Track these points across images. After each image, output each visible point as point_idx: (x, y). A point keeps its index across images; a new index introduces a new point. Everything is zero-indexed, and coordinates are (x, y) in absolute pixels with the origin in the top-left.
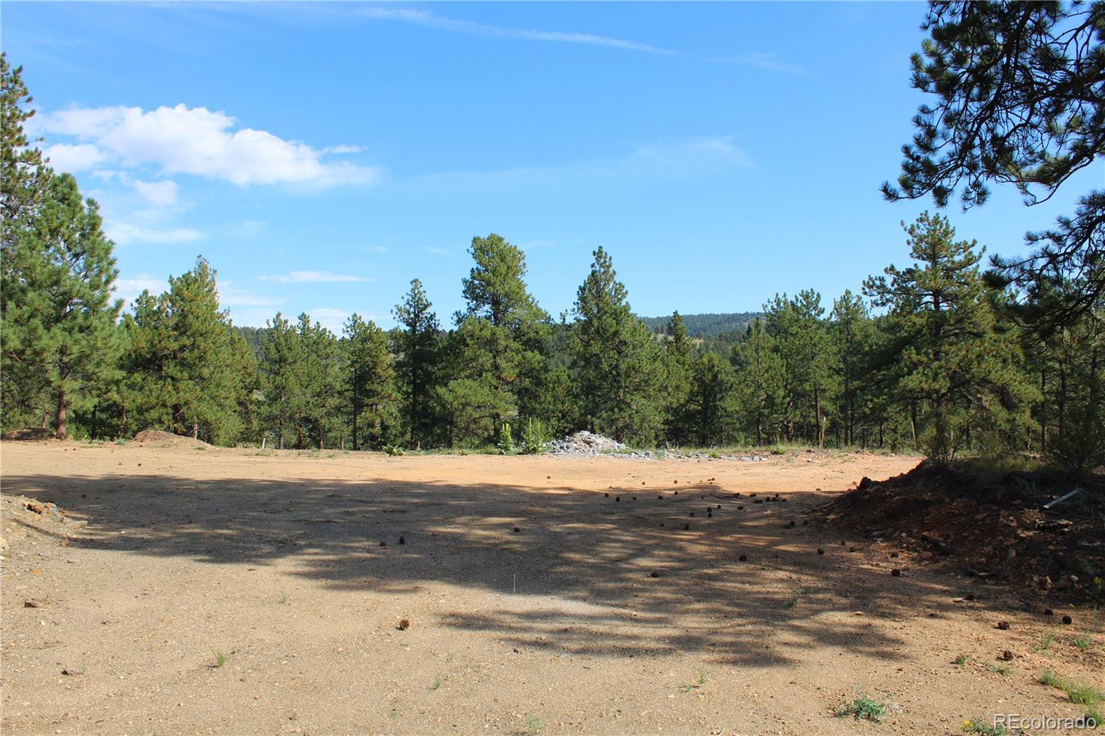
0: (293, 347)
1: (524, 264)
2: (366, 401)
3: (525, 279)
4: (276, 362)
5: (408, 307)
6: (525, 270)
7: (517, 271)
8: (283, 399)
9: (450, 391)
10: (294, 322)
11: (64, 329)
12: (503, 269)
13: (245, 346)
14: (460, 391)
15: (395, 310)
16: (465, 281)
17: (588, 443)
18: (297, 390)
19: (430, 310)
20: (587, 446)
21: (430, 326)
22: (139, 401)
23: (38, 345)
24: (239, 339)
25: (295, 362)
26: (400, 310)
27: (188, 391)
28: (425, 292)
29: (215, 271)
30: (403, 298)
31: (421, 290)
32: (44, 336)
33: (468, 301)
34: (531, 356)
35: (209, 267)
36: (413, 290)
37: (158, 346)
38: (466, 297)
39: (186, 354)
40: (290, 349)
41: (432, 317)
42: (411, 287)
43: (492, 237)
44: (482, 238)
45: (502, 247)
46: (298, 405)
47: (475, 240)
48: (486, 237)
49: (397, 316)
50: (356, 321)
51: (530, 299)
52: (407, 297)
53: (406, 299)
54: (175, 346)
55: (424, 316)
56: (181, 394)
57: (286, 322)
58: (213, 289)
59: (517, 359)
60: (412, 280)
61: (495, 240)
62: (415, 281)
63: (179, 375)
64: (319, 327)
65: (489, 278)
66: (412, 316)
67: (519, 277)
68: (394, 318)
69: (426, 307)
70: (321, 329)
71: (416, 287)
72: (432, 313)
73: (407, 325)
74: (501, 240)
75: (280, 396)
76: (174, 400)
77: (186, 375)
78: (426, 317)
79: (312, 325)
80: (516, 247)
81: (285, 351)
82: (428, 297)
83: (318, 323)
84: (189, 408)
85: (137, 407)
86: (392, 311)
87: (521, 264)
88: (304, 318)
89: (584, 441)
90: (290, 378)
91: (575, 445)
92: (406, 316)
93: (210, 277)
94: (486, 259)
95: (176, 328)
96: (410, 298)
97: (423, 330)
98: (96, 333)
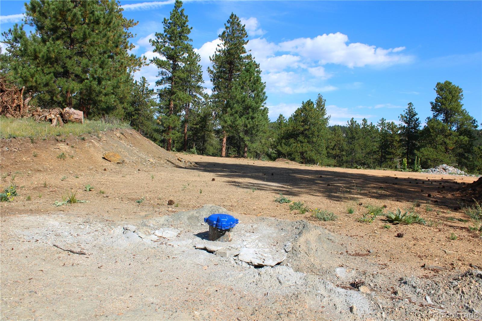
0: (358, 132)
1: (462, 95)
2: (388, 156)
3: (462, 102)
4: (351, 138)
5: (406, 115)
6: (462, 98)
7: (458, 98)
8: (353, 154)
9: (421, 153)
10: (360, 122)
11: (246, 118)
12: (450, 97)
13: (340, 132)
14: (425, 153)
15: (400, 117)
16: (432, 103)
17: (445, 169)
18: (360, 151)
19: (417, 117)
20: (444, 171)
21: (416, 124)
22: (288, 150)
23: (237, 123)
24: (338, 129)
25: (359, 139)
26: (402, 116)
27: (307, 147)
28: (414, 108)
29: (325, 100)
30: (404, 111)
31: (413, 107)
32: (239, 120)
33: (433, 112)
34: (462, 138)
35: (323, 98)
36: (409, 107)
37: (296, 129)
38: (432, 111)
39: (306, 132)
40: (356, 133)
41: (417, 119)
42: (408, 106)
43: (446, 82)
44: (441, 83)
45: (450, 87)
46: (359, 157)
47: (438, 84)
48: (443, 83)
49: (401, 119)
50: (383, 121)
51: (464, 111)
52: (406, 111)
53: (405, 112)
54: (302, 129)
55: (413, 119)
56: (304, 148)
57: (356, 122)
58: (324, 107)
59: (455, 139)
60: (409, 103)
61: (448, 84)
62: (410, 103)
63: (303, 141)
64: (372, 125)
65: (443, 102)
66: (408, 119)
67: (459, 101)
68: (400, 120)
69: (415, 115)
70: (373, 125)
71: (410, 106)
72: (417, 118)
73: (406, 123)
74: (450, 83)
75: (351, 153)
76: (301, 150)
77: (306, 140)
78: (414, 120)
79: (369, 123)
80: (458, 86)
81: (354, 134)
82: (416, 110)
83: (371, 123)
84: (307, 154)
85: (287, 152)
86: (399, 117)
87: (460, 94)
88: (364, 120)
89: (443, 169)
90: (356, 146)
91: (438, 170)
92: (405, 119)
93: (323, 103)
94: (441, 93)
95: (303, 122)
96: (408, 111)
97: (413, 126)
98: (255, 119)
